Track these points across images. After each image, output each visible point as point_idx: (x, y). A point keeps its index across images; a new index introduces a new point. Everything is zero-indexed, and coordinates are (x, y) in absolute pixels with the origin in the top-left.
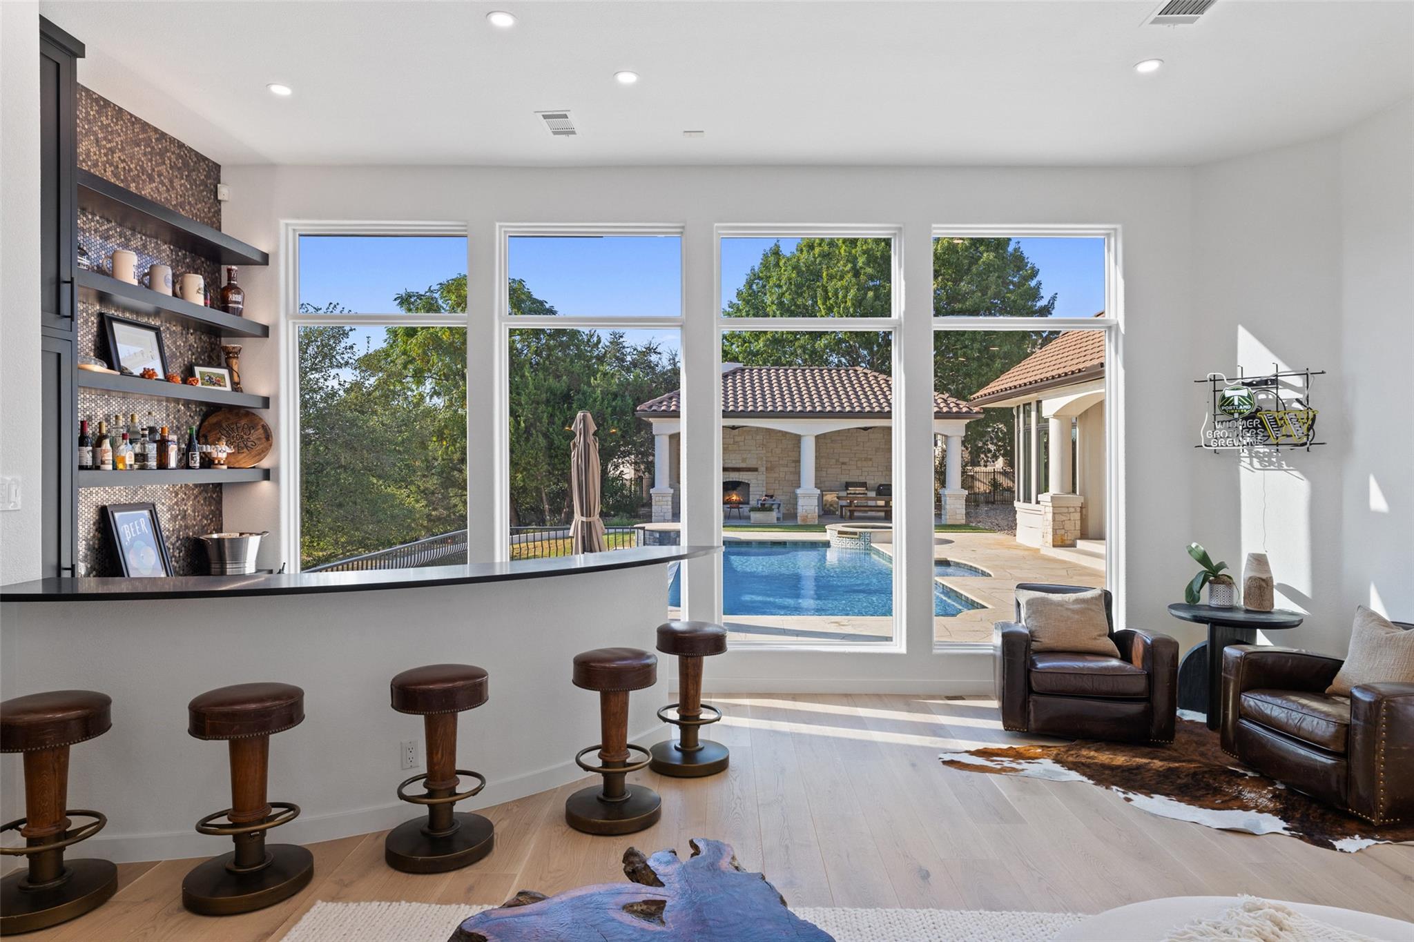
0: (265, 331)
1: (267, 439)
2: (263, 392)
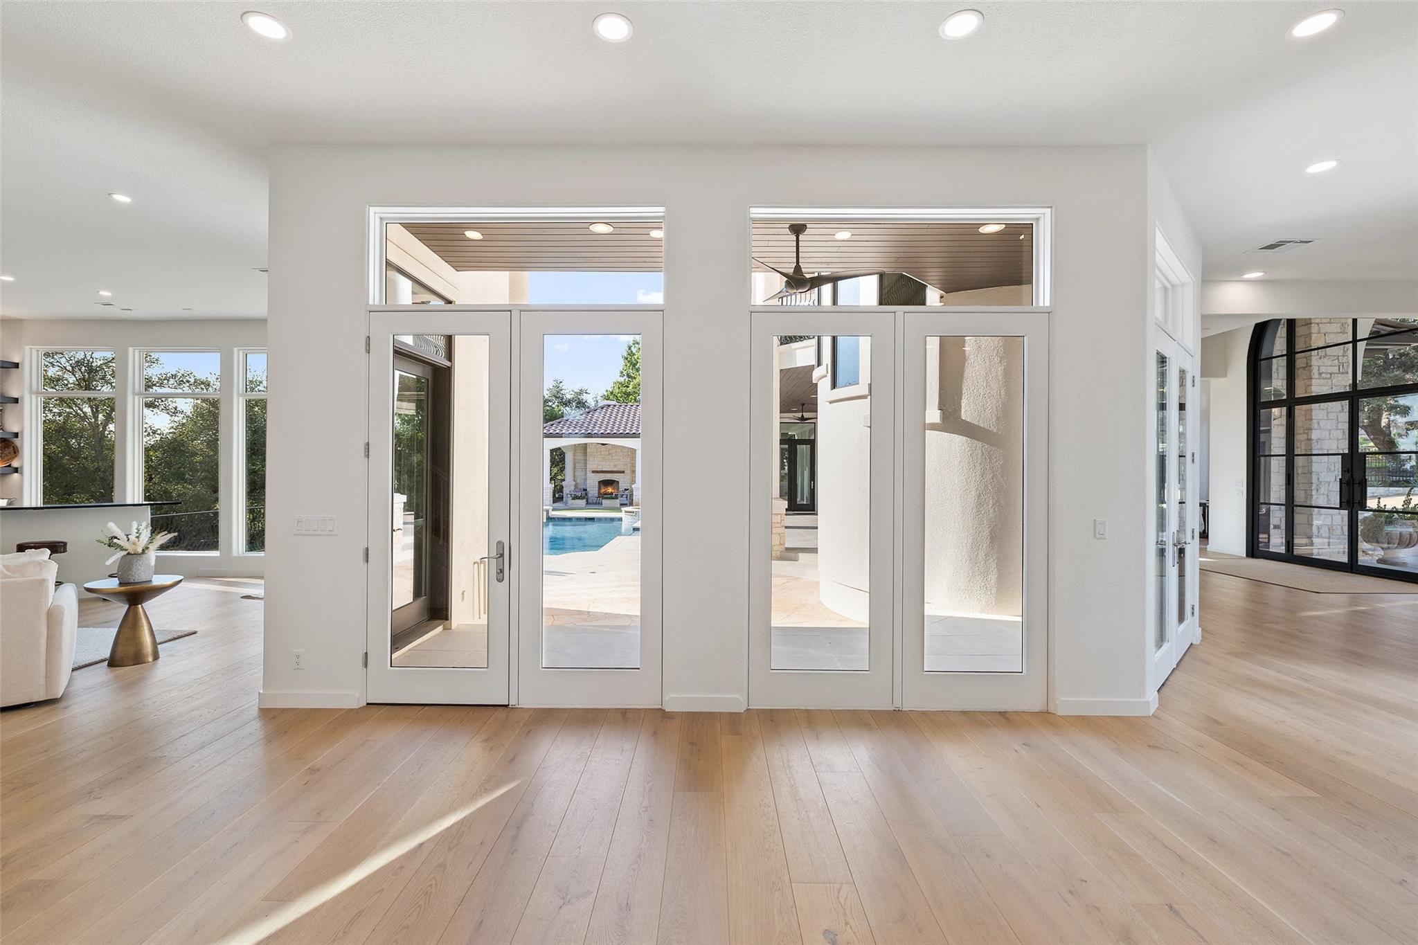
0: (16, 401)
1: (15, 452)
2: (15, 430)
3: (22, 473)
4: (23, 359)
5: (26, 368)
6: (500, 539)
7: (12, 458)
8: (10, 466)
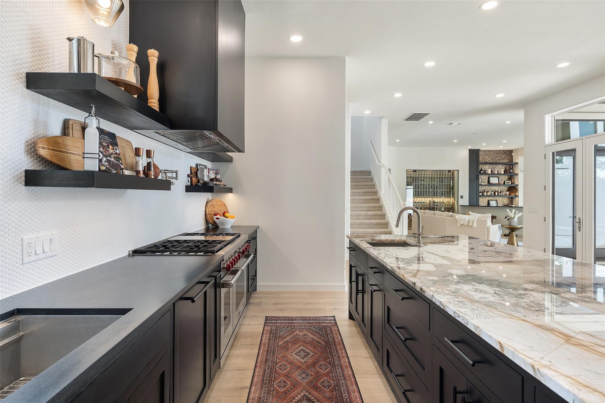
0: (517, 174)
1: (517, 191)
2: (517, 184)
3: (518, 197)
4: (519, 161)
5: (519, 164)
6: (580, 217)
7: (516, 193)
8: (516, 195)
